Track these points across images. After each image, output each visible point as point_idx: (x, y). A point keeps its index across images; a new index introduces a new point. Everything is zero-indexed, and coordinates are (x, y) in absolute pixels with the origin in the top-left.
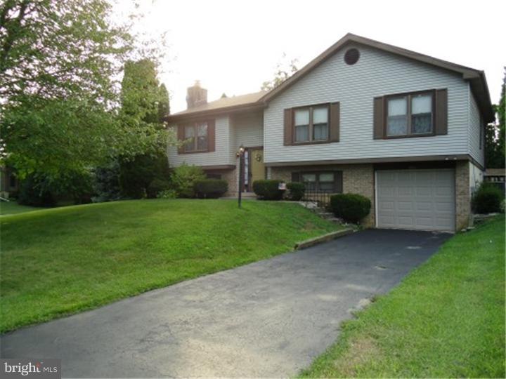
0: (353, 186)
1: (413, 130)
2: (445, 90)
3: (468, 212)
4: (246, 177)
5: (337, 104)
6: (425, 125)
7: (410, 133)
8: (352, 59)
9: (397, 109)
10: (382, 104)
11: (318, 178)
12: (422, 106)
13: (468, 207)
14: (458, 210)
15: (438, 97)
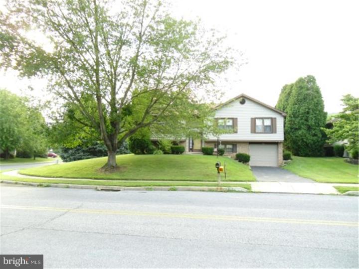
0: (241, 150)
1: (265, 131)
2: (275, 118)
3: (282, 160)
4: (191, 145)
5: (237, 119)
6: (268, 129)
7: (264, 132)
8: (243, 102)
9: (259, 123)
10: (253, 120)
11: (226, 146)
12: (268, 123)
13: (282, 158)
14: (279, 159)
15: (273, 120)
